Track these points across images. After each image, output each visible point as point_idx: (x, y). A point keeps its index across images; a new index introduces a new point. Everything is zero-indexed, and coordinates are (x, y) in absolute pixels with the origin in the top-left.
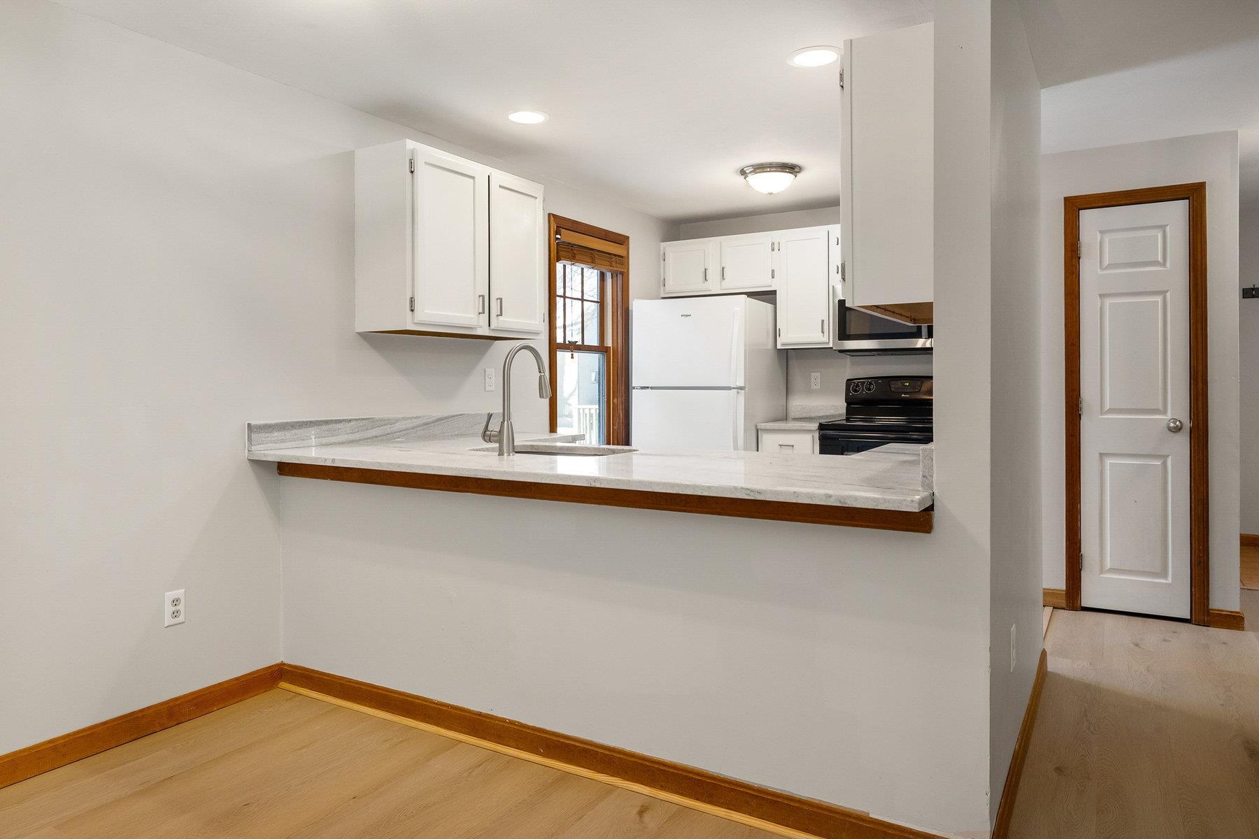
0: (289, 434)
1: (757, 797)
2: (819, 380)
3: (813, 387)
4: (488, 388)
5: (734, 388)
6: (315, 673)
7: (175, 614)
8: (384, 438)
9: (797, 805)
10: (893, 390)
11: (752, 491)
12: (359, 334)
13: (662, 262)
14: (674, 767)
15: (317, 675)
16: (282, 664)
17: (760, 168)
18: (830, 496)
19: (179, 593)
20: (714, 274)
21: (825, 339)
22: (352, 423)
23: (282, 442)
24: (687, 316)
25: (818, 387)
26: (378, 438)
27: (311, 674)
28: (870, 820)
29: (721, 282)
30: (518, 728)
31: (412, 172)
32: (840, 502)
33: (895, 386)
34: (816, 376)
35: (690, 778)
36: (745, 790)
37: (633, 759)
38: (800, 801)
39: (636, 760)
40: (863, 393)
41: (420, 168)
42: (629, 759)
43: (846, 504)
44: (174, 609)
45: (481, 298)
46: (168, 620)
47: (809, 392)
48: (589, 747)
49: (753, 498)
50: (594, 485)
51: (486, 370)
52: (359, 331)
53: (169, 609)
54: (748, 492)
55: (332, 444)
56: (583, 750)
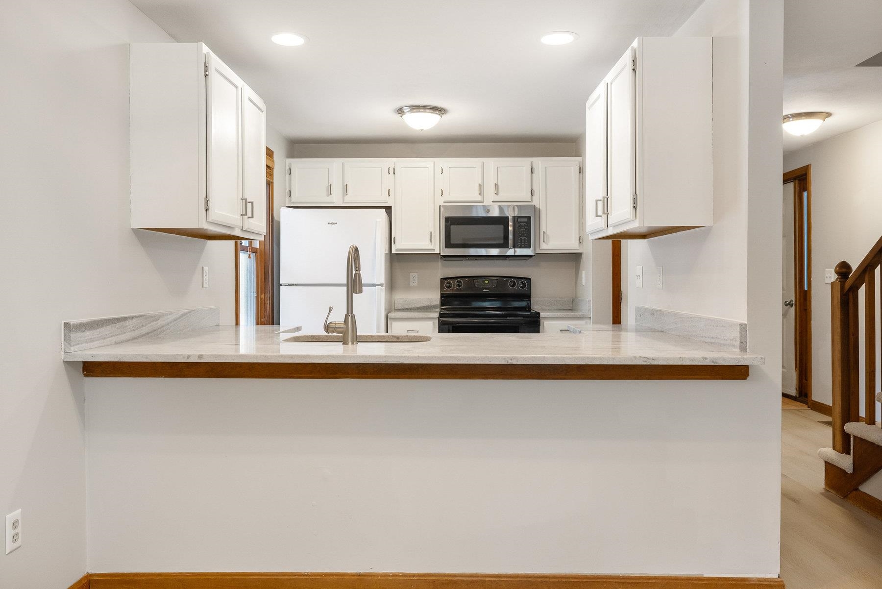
0: (96, 333)
1: (623, 583)
2: (416, 279)
3: (412, 284)
4: (205, 286)
5: (378, 285)
6: (142, 576)
7: (15, 538)
8: (152, 334)
9: (654, 581)
10: (477, 286)
11: (648, 359)
12: (133, 230)
13: (288, 176)
14: (554, 577)
15: (144, 578)
16: (89, 576)
17: (415, 108)
18: (706, 359)
19: (17, 513)
20: (337, 190)
21: (432, 247)
22: (134, 320)
23: (91, 342)
24: (333, 224)
25: (416, 284)
26: (150, 335)
27: (136, 578)
28: (706, 579)
29: (343, 196)
30: (402, 578)
31: (206, 76)
32: (713, 362)
33: (477, 283)
34: (414, 277)
35: (569, 582)
36: (615, 581)
37: (518, 579)
38: (655, 578)
39: (521, 579)
40: (454, 289)
41: (212, 72)
42: (514, 579)
43: (717, 363)
44: (15, 532)
45: (244, 201)
46: (9, 546)
47: (408, 288)
48: (477, 579)
49: (648, 364)
50: (510, 362)
51: (204, 267)
52: (134, 227)
53: (10, 533)
54: (645, 359)
55: (122, 342)
56: (471, 582)
